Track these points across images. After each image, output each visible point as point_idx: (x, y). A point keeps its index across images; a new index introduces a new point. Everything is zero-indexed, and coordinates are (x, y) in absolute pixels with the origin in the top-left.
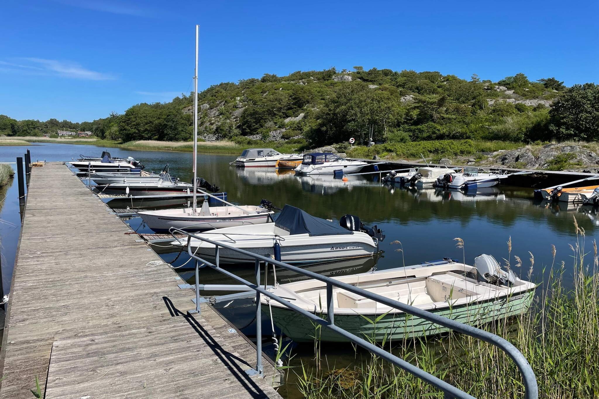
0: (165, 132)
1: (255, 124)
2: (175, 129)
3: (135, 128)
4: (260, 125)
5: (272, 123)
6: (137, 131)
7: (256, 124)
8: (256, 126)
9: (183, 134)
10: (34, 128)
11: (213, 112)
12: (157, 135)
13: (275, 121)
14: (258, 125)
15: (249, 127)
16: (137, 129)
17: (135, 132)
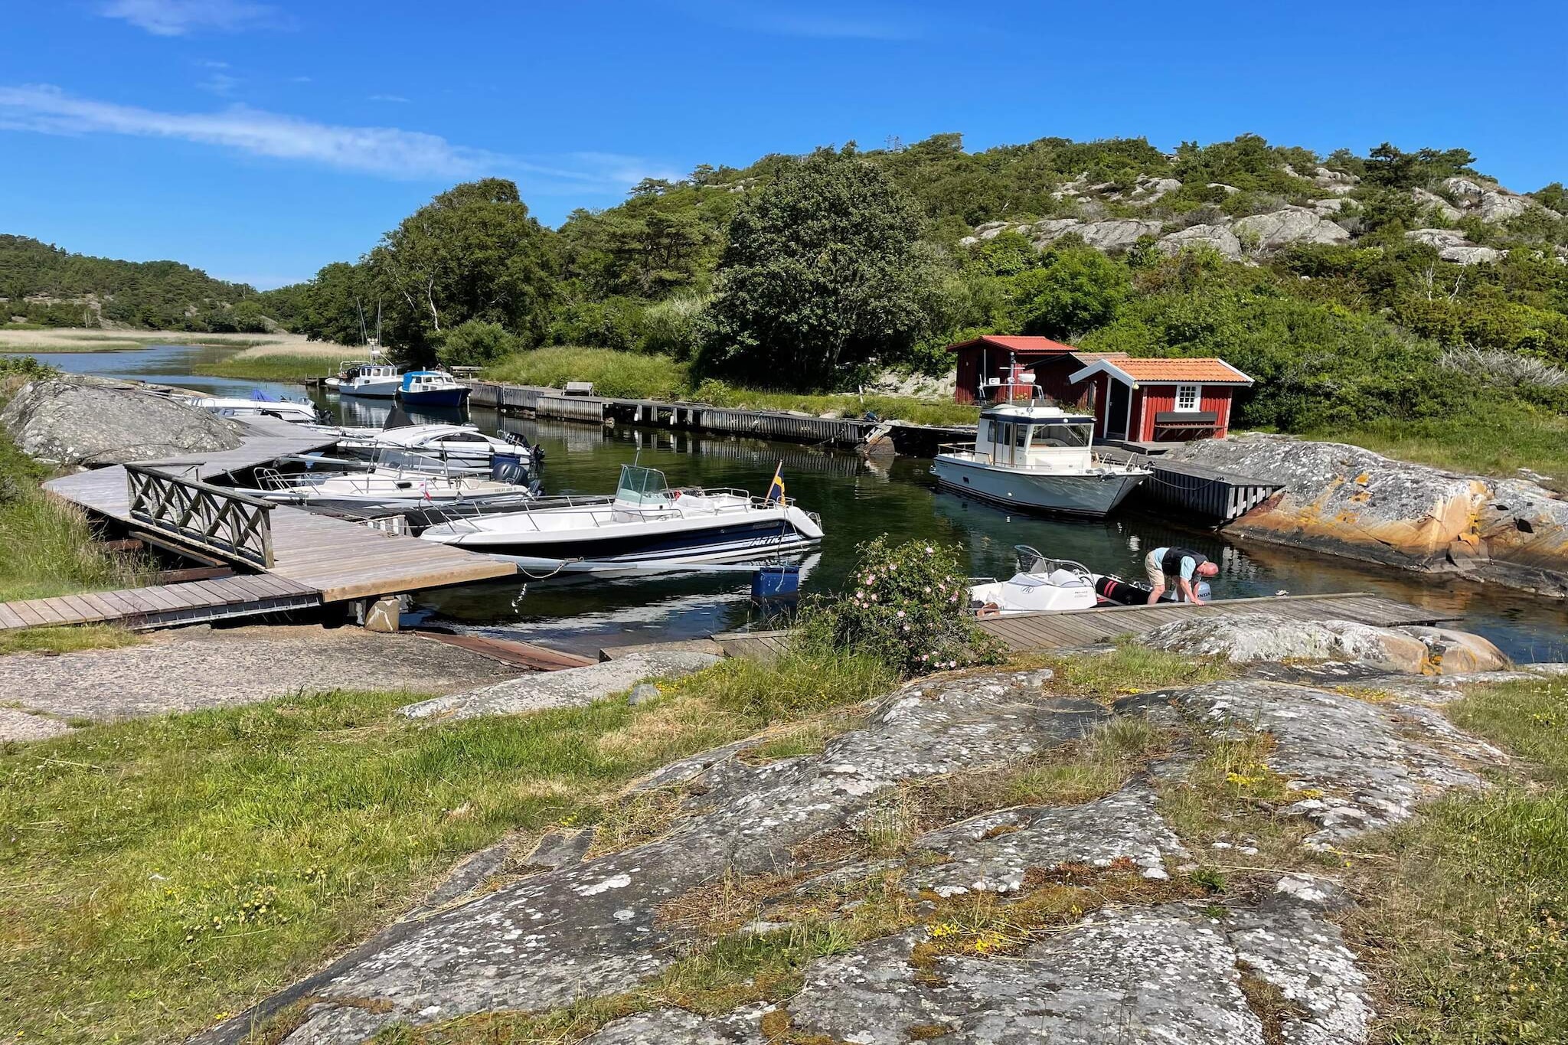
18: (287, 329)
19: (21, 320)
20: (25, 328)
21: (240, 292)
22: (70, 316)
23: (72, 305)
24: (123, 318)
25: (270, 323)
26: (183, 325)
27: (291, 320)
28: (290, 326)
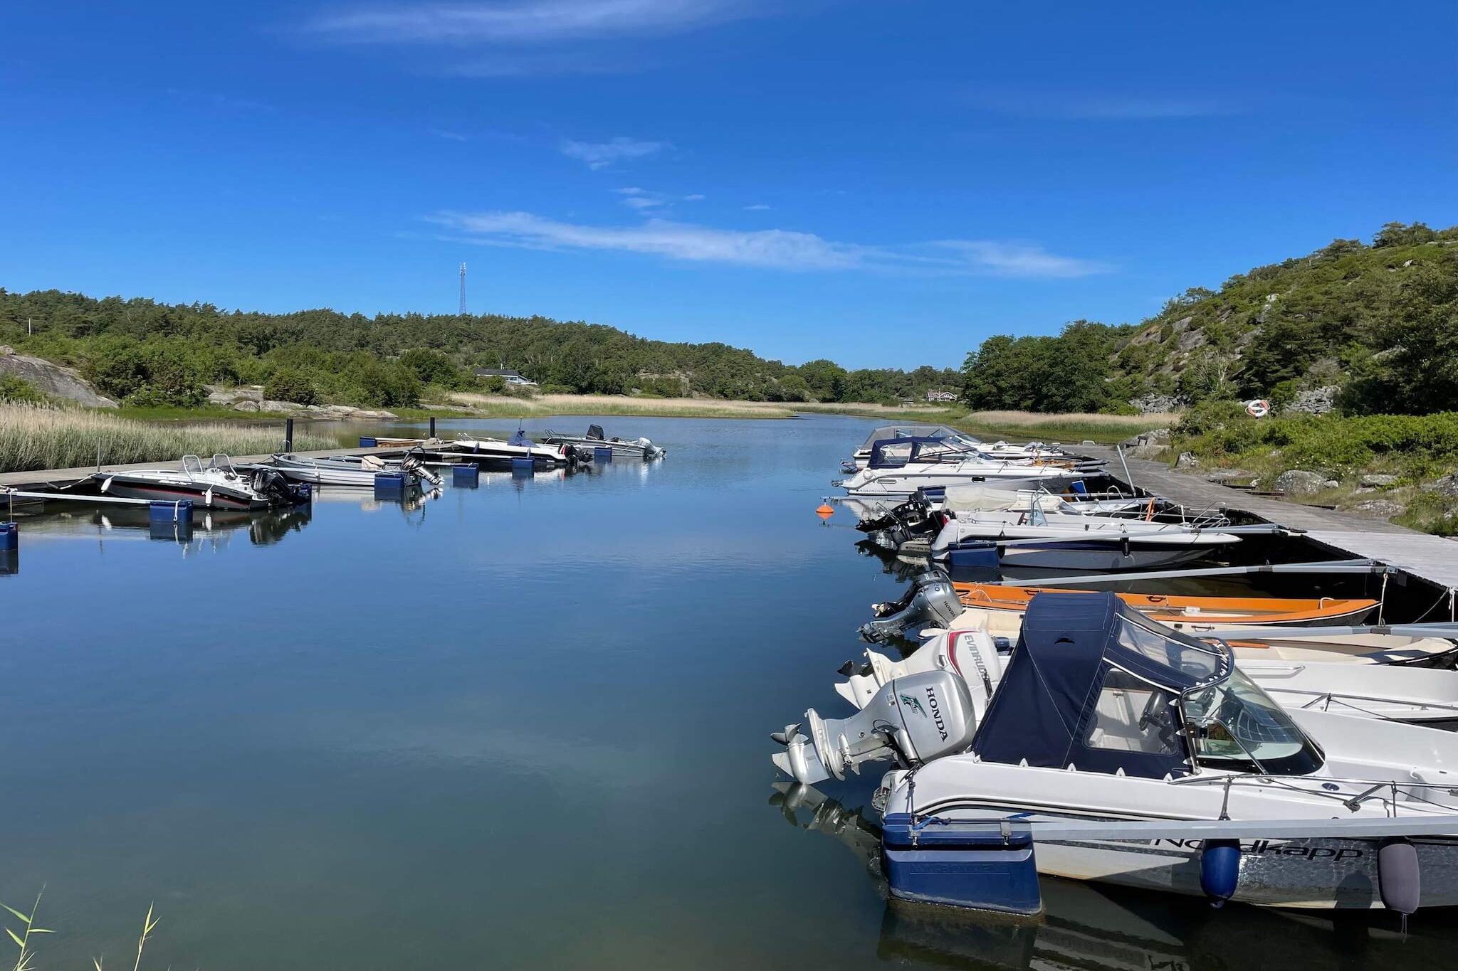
0: (1044, 390)
1: (1279, 367)
2: (1069, 383)
3: (993, 382)
4: (1296, 369)
5: (1332, 363)
6: (994, 390)
7: (1285, 367)
8: (1283, 372)
9: (1086, 397)
10: (872, 386)
11: (1193, 336)
12: (1031, 399)
13: (1344, 357)
14: (1290, 368)
15: (1261, 375)
16: (996, 385)
17: (990, 393)
18: (818, 399)
19: (638, 392)
20: (640, 397)
21: (776, 368)
22: (672, 388)
23: (670, 379)
24: (705, 390)
25: (807, 394)
26: (747, 395)
27: (821, 391)
28: (820, 396)
